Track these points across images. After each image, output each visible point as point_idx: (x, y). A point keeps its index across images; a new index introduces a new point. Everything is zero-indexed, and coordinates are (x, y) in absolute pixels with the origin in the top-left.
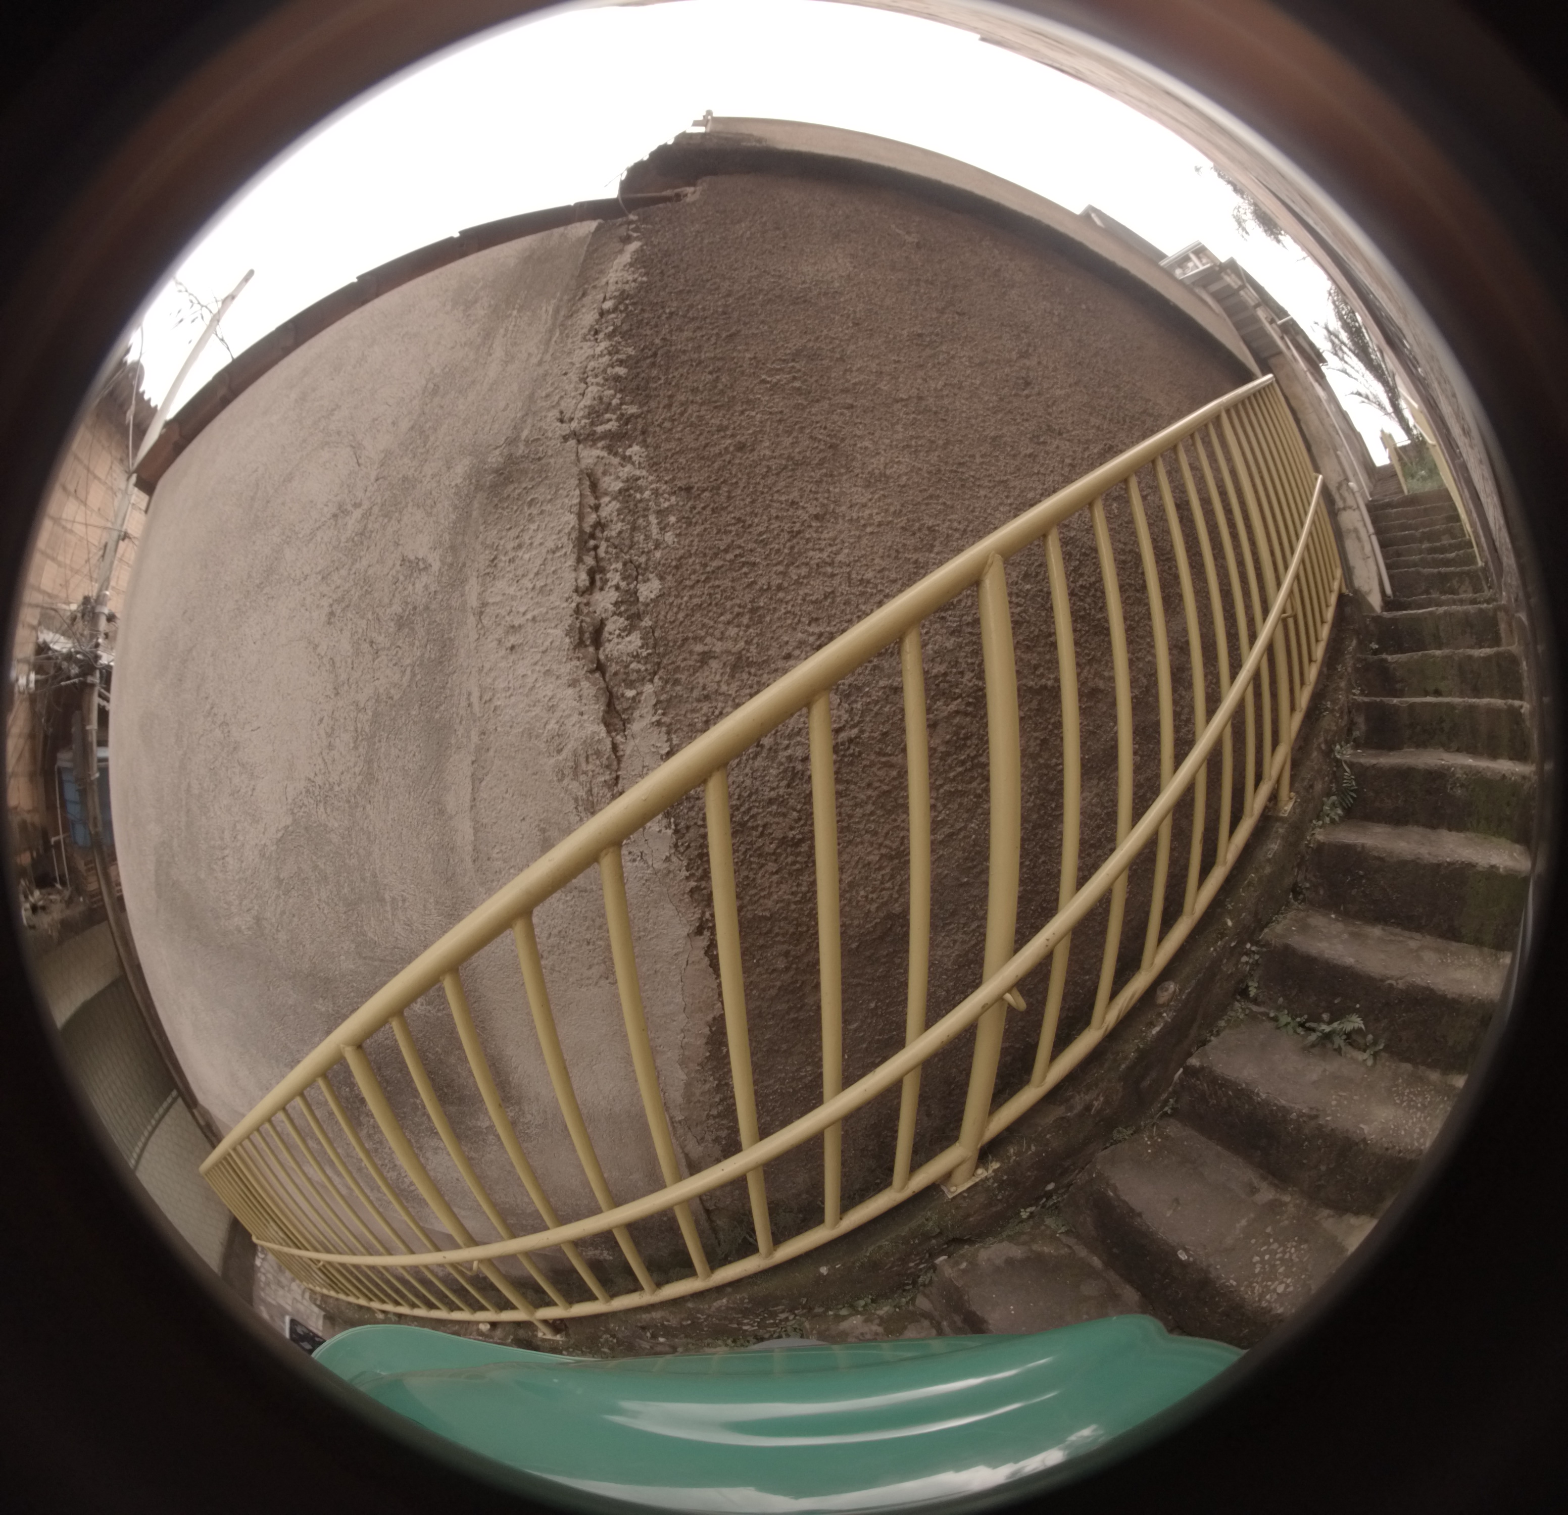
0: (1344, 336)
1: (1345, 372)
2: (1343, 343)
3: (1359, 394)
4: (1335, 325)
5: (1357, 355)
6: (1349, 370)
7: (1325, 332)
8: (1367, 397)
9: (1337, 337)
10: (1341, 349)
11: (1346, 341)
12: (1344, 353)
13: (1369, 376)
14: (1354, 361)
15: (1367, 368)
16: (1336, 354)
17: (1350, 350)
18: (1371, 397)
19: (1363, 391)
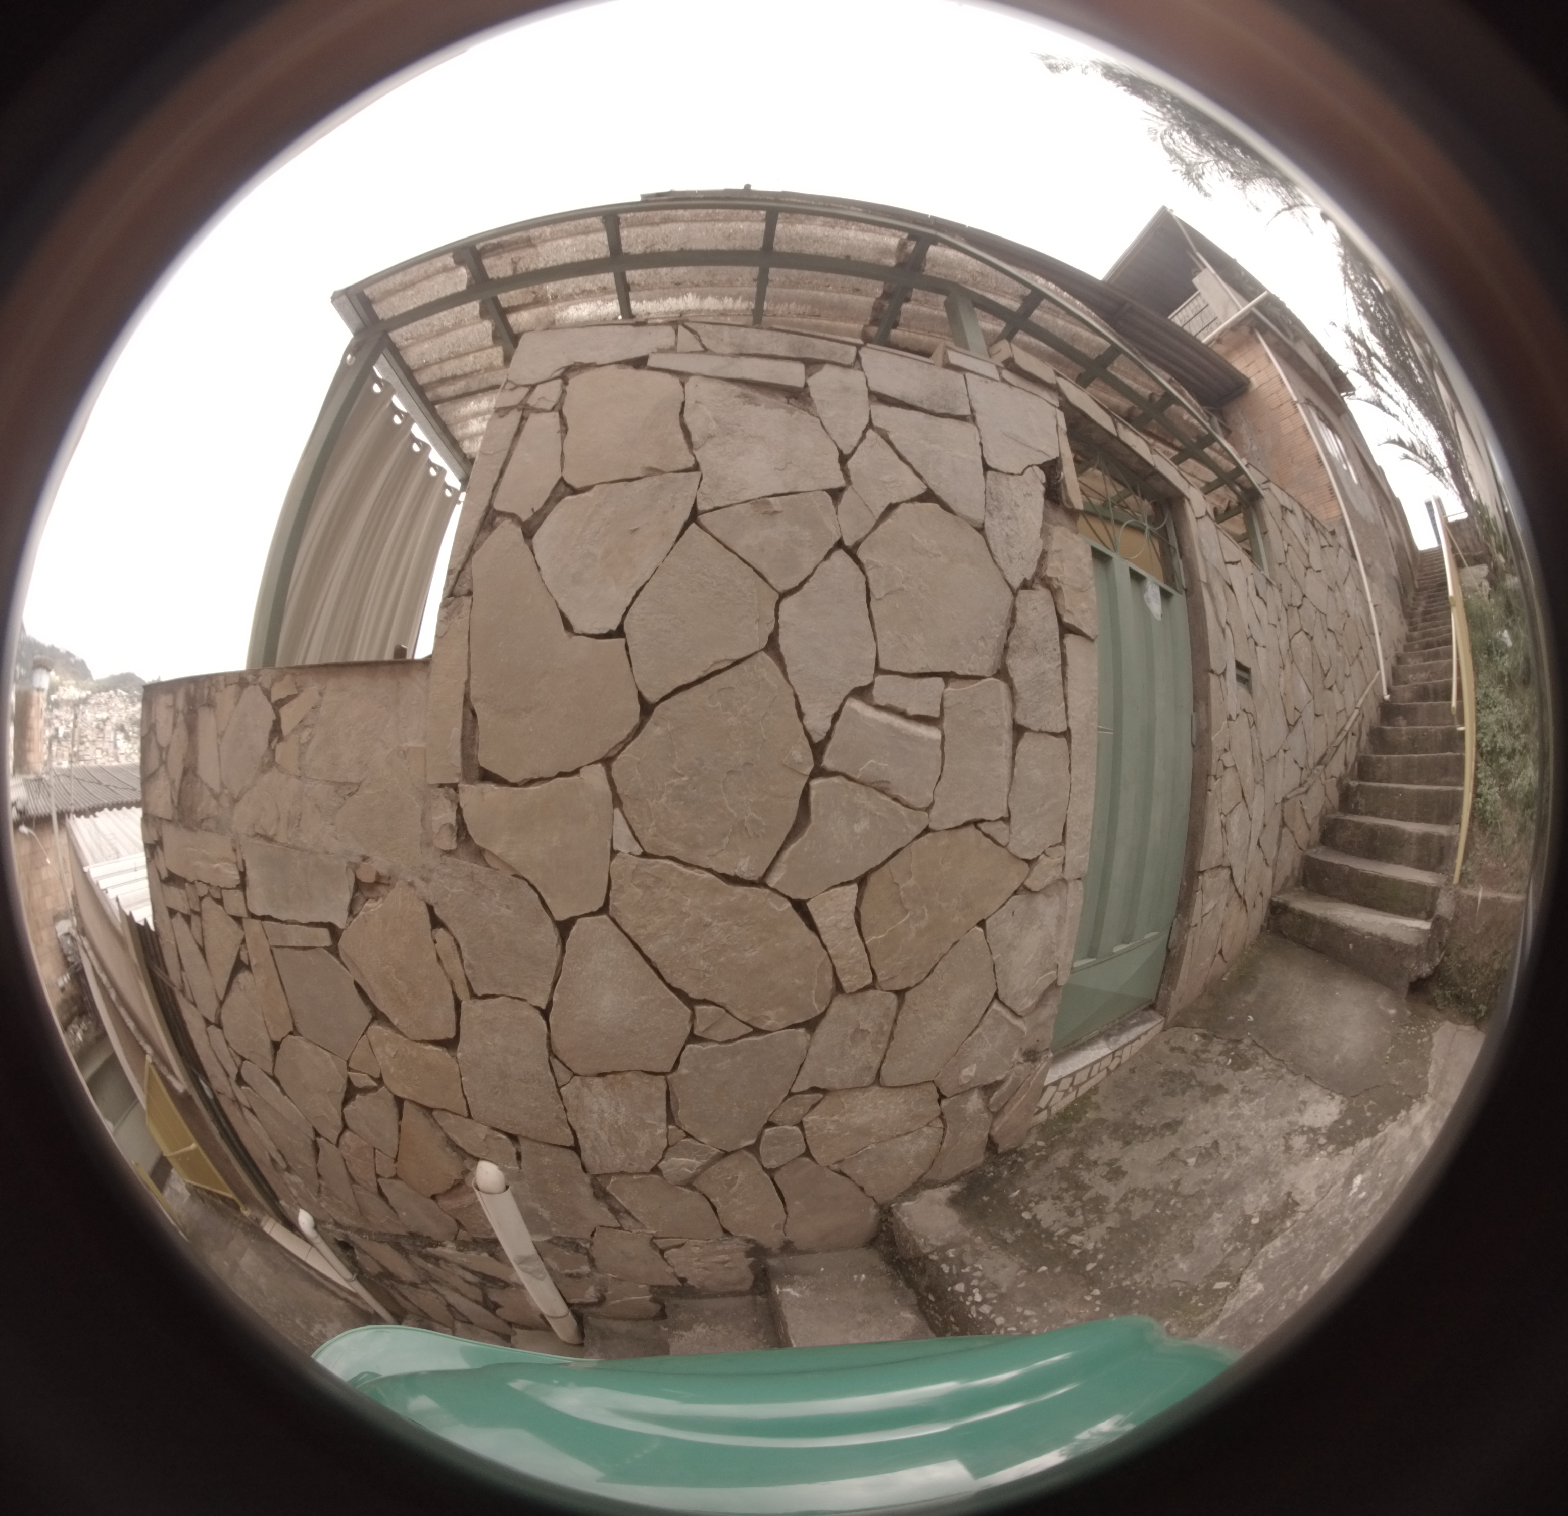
0: (1373, 342)
1: (1379, 405)
2: (1371, 354)
3: (1401, 443)
4: (1361, 326)
5: (1395, 376)
6: (1386, 401)
7: (1348, 339)
8: (1413, 448)
9: (1363, 343)
10: (1371, 364)
11: (1380, 352)
12: (1374, 369)
13: (1417, 415)
14: (1391, 385)
15: (1410, 398)
16: (1364, 374)
17: (1385, 366)
18: (1419, 448)
19: (1407, 440)
